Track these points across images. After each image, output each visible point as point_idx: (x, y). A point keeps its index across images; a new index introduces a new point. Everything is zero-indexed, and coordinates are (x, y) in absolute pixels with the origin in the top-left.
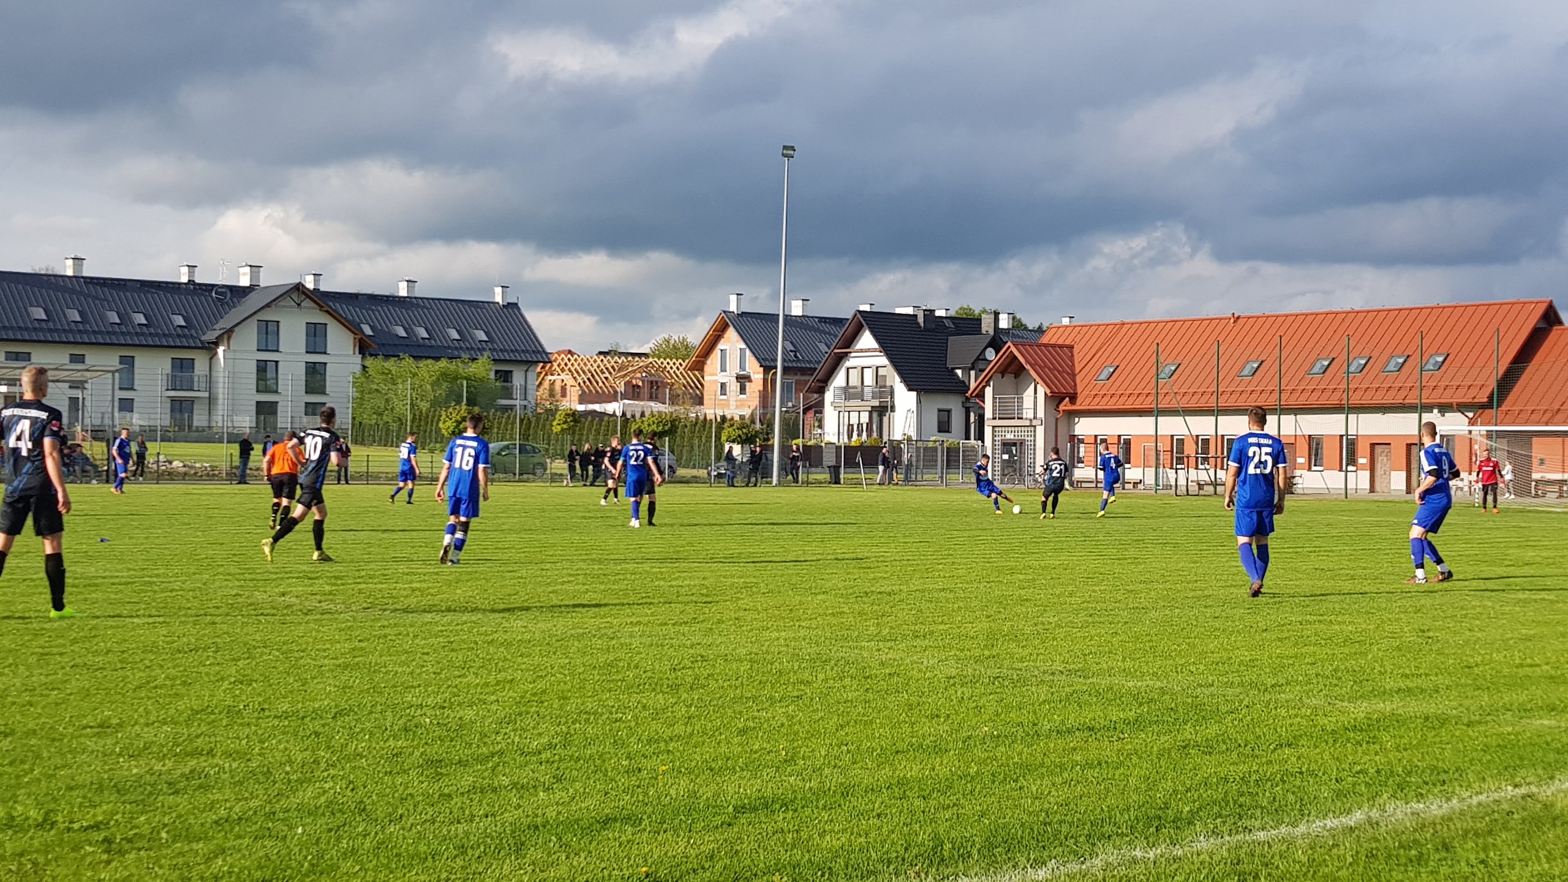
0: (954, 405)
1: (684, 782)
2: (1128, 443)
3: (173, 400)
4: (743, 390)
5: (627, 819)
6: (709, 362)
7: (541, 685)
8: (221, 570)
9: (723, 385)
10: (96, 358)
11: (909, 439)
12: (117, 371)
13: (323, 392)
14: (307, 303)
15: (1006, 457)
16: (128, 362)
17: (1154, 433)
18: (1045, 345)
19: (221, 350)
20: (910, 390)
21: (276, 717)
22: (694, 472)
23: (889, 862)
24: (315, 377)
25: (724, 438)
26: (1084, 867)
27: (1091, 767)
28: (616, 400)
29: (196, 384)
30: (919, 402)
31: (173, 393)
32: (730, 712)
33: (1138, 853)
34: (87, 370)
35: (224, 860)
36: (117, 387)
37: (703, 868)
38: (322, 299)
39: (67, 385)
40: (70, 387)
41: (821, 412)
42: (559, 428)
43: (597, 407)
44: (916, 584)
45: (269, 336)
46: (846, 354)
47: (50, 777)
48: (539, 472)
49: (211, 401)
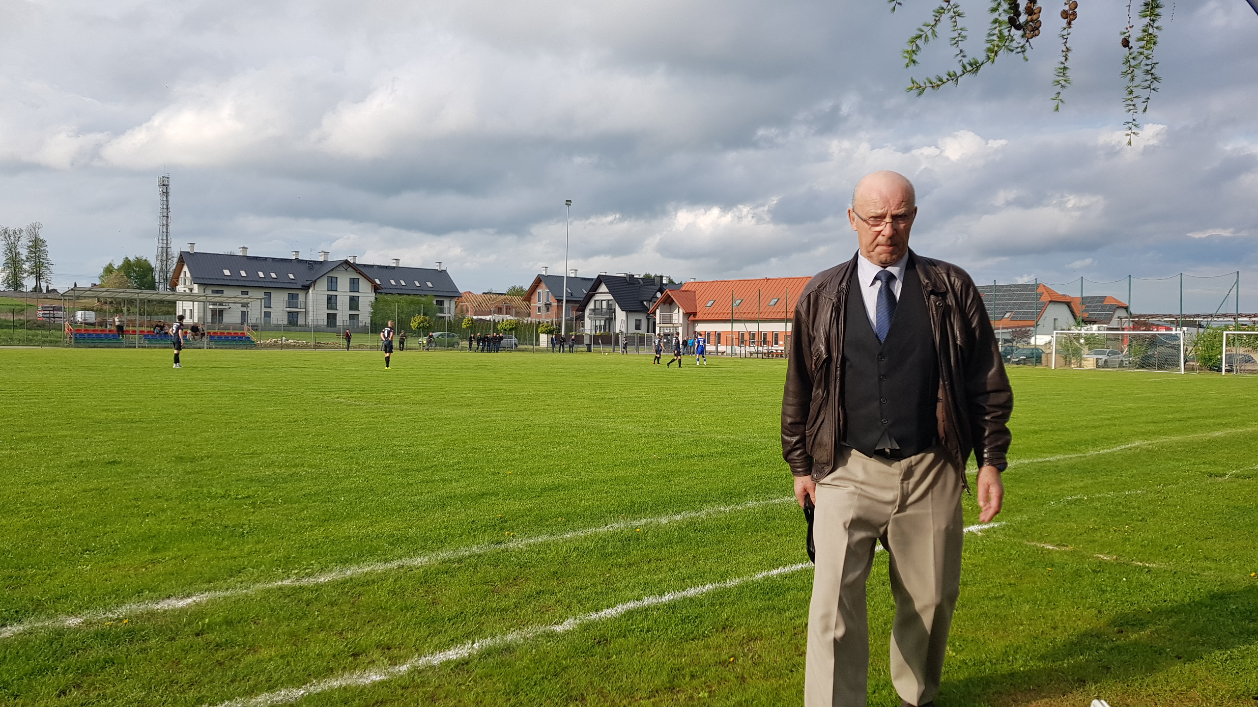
0: (643, 318)
1: (519, 478)
2: (719, 334)
3: (289, 312)
4: (548, 310)
5: (492, 494)
6: (533, 297)
7: (454, 437)
8: (310, 387)
9: (539, 308)
10: (252, 293)
11: (622, 332)
12: (263, 298)
13: (357, 309)
14: (350, 269)
15: (665, 340)
16: (268, 295)
17: (730, 330)
18: (683, 291)
19: (310, 291)
20: (622, 311)
21: (333, 450)
22: (526, 347)
23: (611, 513)
24: (354, 303)
25: (539, 331)
26: (698, 514)
27: (701, 472)
28: (491, 314)
29: (299, 305)
30: (627, 317)
31: (289, 309)
32: (540, 449)
33: (722, 509)
34: (249, 298)
35: (307, 511)
36: (263, 306)
37: (526, 515)
38: (355, 267)
39: (240, 305)
40: (242, 306)
41: (583, 320)
42: (465, 326)
43: (483, 317)
44: (625, 395)
45: (333, 284)
46: (594, 294)
47: (227, 475)
48: (456, 346)
49: (306, 313)
